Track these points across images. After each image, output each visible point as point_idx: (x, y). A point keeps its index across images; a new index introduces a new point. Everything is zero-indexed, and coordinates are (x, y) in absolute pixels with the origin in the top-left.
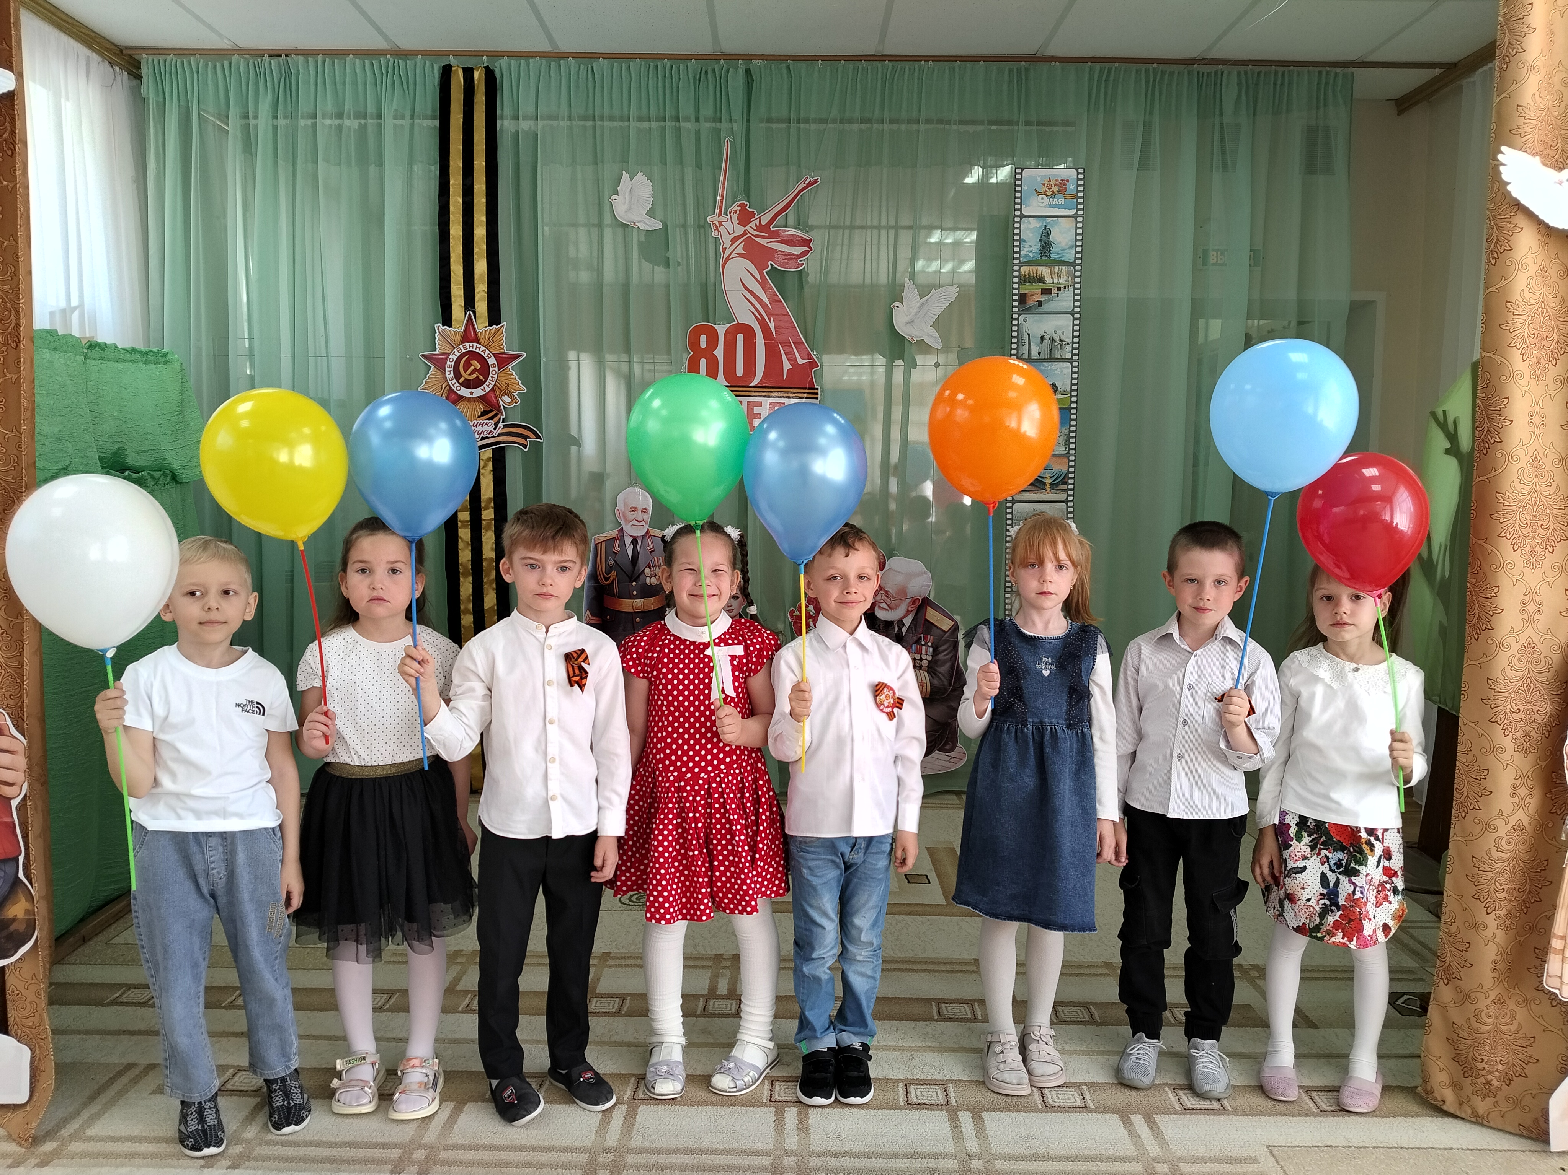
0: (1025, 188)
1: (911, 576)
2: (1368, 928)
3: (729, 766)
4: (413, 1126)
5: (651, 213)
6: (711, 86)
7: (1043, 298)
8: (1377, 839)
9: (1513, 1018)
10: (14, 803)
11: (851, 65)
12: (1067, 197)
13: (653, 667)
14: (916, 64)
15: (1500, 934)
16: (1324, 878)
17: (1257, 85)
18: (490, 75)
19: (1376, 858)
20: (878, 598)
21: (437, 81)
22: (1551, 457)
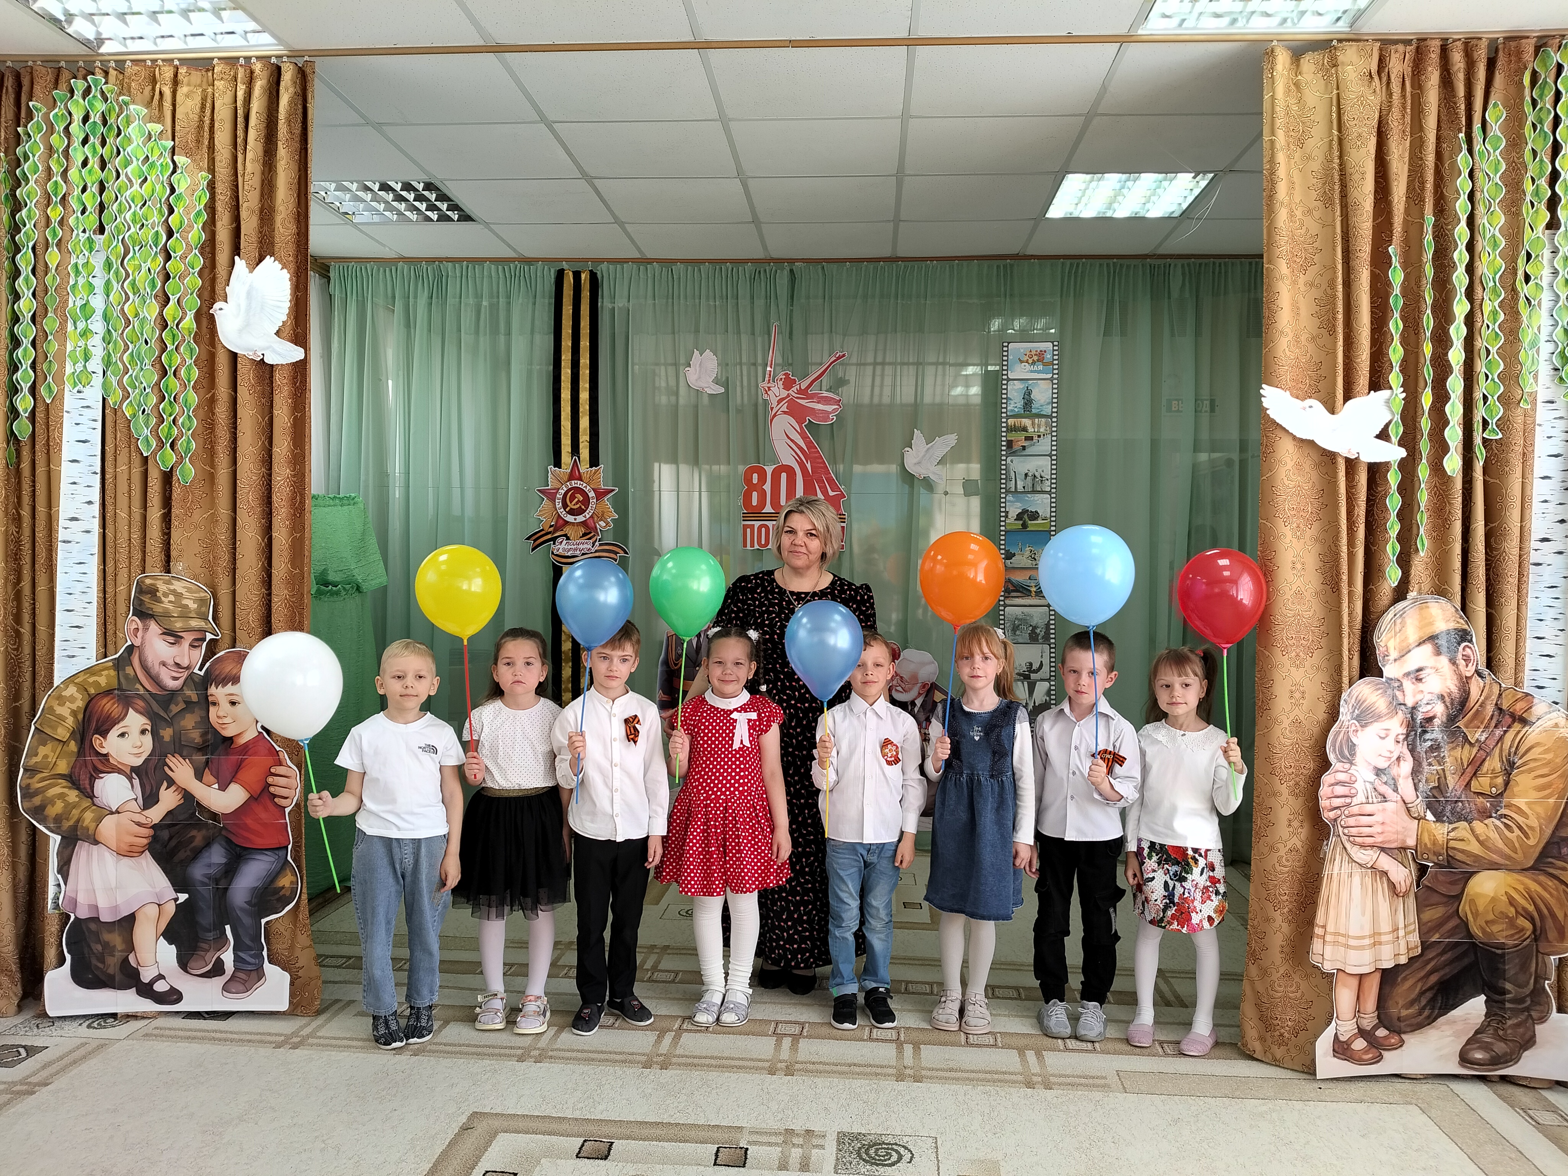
0: (1010, 357)
1: (923, 664)
2: (1195, 919)
3: (741, 793)
4: (530, 1038)
5: (717, 381)
6: (763, 284)
7: (1026, 444)
8: (1200, 855)
9: (1298, 988)
10: (287, 810)
11: (871, 266)
12: (1045, 364)
13: (695, 726)
14: (923, 264)
15: (1285, 926)
16: (1166, 884)
17: (1199, 273)
18: (593, 276)
19: (1200, 869)
20: (895, 683)
21: (553, 280)
22: (1310, 591)
